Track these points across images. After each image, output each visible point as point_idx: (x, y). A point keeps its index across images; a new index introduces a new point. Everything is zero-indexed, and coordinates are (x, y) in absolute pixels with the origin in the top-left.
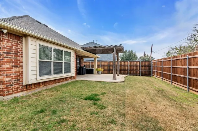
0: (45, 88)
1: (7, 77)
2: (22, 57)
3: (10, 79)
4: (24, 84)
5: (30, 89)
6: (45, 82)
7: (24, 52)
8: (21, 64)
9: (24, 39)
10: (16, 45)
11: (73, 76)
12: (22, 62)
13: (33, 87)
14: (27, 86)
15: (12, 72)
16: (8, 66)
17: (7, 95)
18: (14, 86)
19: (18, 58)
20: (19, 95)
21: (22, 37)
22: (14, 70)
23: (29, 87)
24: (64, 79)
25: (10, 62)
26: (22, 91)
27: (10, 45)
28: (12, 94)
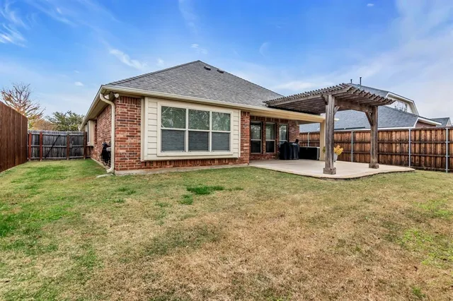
0: (174, 170)
1: (121, 149)
2: (140, 124)
3: (124, 151)
4: (142, 160)
5: (150, 168)
6: (175, 161)
7: (142, 118)
8: (138, 134)
9: (142, 101)
10: (132, 109)
11: (240, 159)
12: (140, 132)
13: (155, 165)
14: (145, 162)
15: (127, 144)
16: (122, 136)
17: (120, 169)
18: (128, 160)
19: (135, 127)
20: (134, 172)
21: (140, 99)
22: (129, 141)
23: (148, 164)
24: (216, 162)
25: (125, 131)
26: (139, 169)
27: (125, 110)
28: (126, 169)
